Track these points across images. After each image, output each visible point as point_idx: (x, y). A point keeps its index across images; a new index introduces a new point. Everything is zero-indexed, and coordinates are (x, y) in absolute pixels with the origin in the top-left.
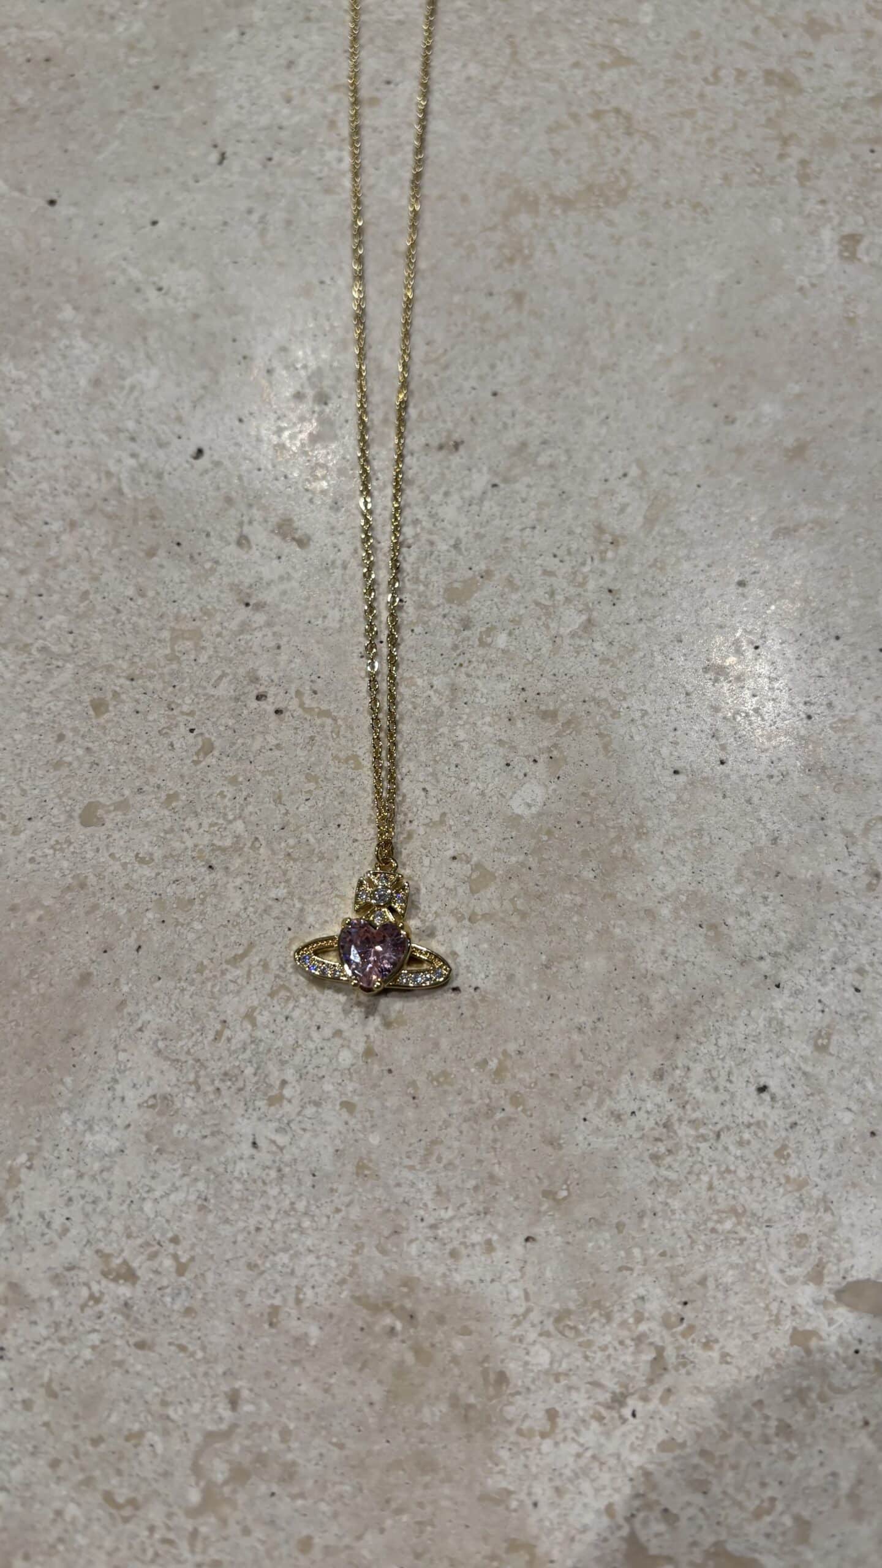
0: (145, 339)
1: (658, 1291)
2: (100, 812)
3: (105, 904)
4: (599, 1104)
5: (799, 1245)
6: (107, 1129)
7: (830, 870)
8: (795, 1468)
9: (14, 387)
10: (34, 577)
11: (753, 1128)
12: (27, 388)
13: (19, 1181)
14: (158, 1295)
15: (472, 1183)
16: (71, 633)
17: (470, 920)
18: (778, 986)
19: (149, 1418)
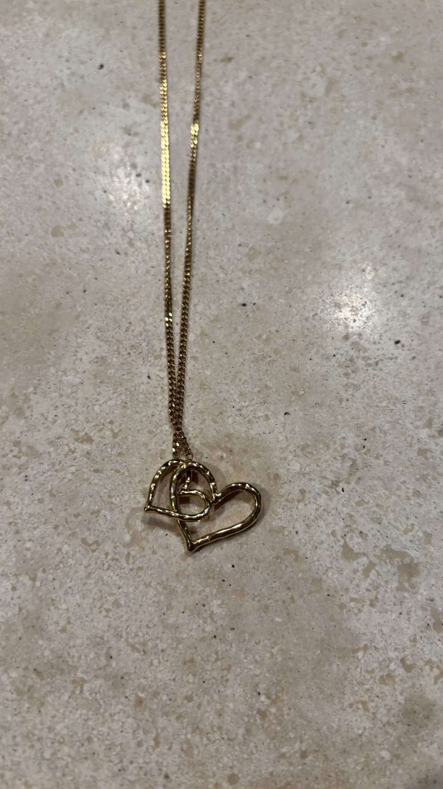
0: (71, 15)
1: (352, 435)
2: (62, 230)
3: (67, 271)
4: (317, 352)
5: (419, 411)
6: (73, 374)
7: (424, 244)
8: (422, 511)
9: (5, 39)
10: (22, 125)
11: (393, 360)
12: (11, 39)
13: (30, 400)
14: (104, 447)
15: (257, 389)
16: (42, 150)
17: (249, 273)
18: (402, 296)
19: (103, 504)
